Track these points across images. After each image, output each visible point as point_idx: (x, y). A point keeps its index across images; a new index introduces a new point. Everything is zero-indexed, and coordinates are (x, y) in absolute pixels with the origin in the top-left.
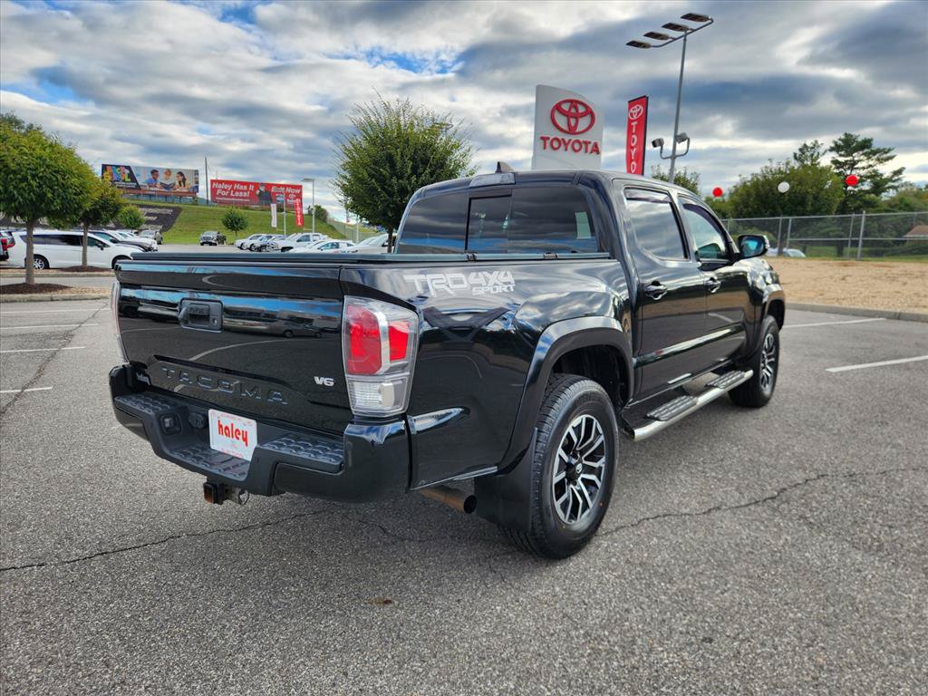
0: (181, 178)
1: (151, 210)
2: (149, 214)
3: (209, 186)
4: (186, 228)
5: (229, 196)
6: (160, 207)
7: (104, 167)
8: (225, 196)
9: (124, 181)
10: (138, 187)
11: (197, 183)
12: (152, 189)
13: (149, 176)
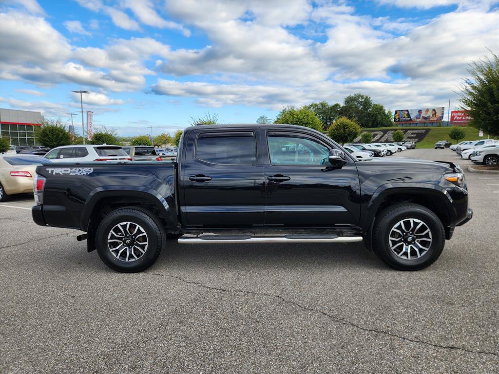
0: (434, 112)
1: (414, 131)
2: (412, 134)
3: (450, 115)
4: (431, 140)
5: (462, 119)
6: (419, 129)
7: (396, 112)
8: (459, 120)
9: (404, 117)
10: (411, 120)
11: (443, 114)
12: (418, 120)
13: (417, 113)
